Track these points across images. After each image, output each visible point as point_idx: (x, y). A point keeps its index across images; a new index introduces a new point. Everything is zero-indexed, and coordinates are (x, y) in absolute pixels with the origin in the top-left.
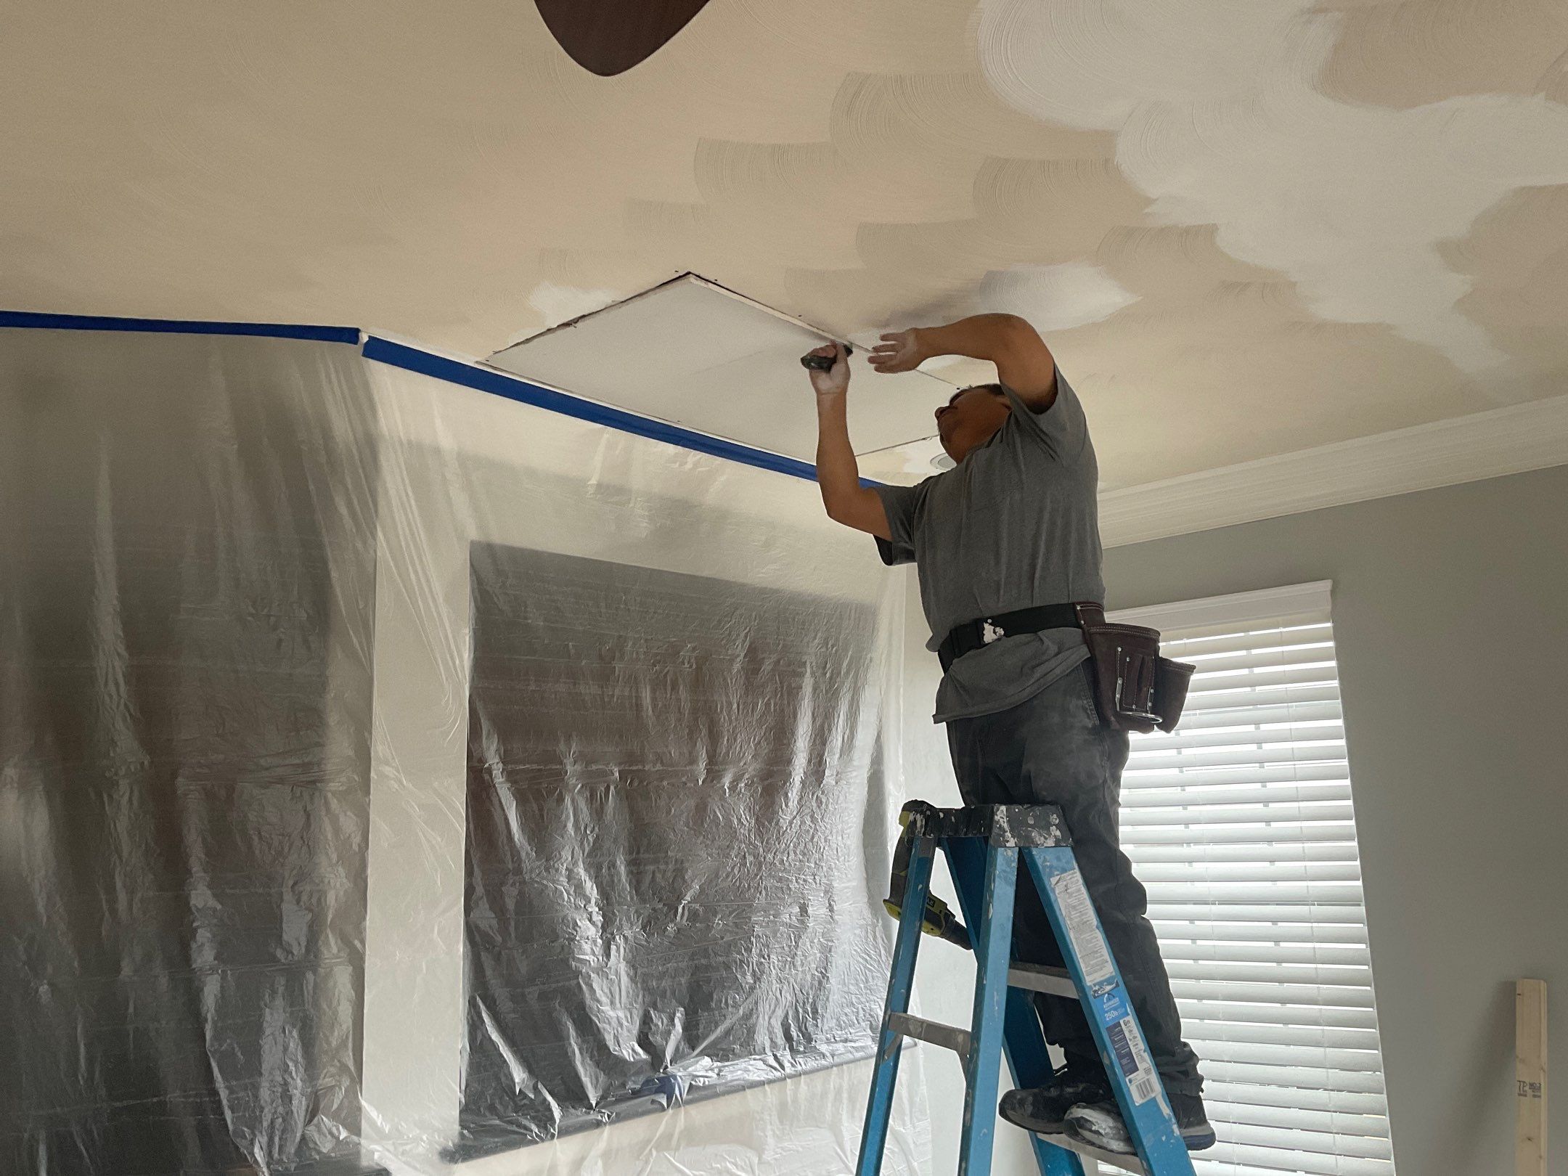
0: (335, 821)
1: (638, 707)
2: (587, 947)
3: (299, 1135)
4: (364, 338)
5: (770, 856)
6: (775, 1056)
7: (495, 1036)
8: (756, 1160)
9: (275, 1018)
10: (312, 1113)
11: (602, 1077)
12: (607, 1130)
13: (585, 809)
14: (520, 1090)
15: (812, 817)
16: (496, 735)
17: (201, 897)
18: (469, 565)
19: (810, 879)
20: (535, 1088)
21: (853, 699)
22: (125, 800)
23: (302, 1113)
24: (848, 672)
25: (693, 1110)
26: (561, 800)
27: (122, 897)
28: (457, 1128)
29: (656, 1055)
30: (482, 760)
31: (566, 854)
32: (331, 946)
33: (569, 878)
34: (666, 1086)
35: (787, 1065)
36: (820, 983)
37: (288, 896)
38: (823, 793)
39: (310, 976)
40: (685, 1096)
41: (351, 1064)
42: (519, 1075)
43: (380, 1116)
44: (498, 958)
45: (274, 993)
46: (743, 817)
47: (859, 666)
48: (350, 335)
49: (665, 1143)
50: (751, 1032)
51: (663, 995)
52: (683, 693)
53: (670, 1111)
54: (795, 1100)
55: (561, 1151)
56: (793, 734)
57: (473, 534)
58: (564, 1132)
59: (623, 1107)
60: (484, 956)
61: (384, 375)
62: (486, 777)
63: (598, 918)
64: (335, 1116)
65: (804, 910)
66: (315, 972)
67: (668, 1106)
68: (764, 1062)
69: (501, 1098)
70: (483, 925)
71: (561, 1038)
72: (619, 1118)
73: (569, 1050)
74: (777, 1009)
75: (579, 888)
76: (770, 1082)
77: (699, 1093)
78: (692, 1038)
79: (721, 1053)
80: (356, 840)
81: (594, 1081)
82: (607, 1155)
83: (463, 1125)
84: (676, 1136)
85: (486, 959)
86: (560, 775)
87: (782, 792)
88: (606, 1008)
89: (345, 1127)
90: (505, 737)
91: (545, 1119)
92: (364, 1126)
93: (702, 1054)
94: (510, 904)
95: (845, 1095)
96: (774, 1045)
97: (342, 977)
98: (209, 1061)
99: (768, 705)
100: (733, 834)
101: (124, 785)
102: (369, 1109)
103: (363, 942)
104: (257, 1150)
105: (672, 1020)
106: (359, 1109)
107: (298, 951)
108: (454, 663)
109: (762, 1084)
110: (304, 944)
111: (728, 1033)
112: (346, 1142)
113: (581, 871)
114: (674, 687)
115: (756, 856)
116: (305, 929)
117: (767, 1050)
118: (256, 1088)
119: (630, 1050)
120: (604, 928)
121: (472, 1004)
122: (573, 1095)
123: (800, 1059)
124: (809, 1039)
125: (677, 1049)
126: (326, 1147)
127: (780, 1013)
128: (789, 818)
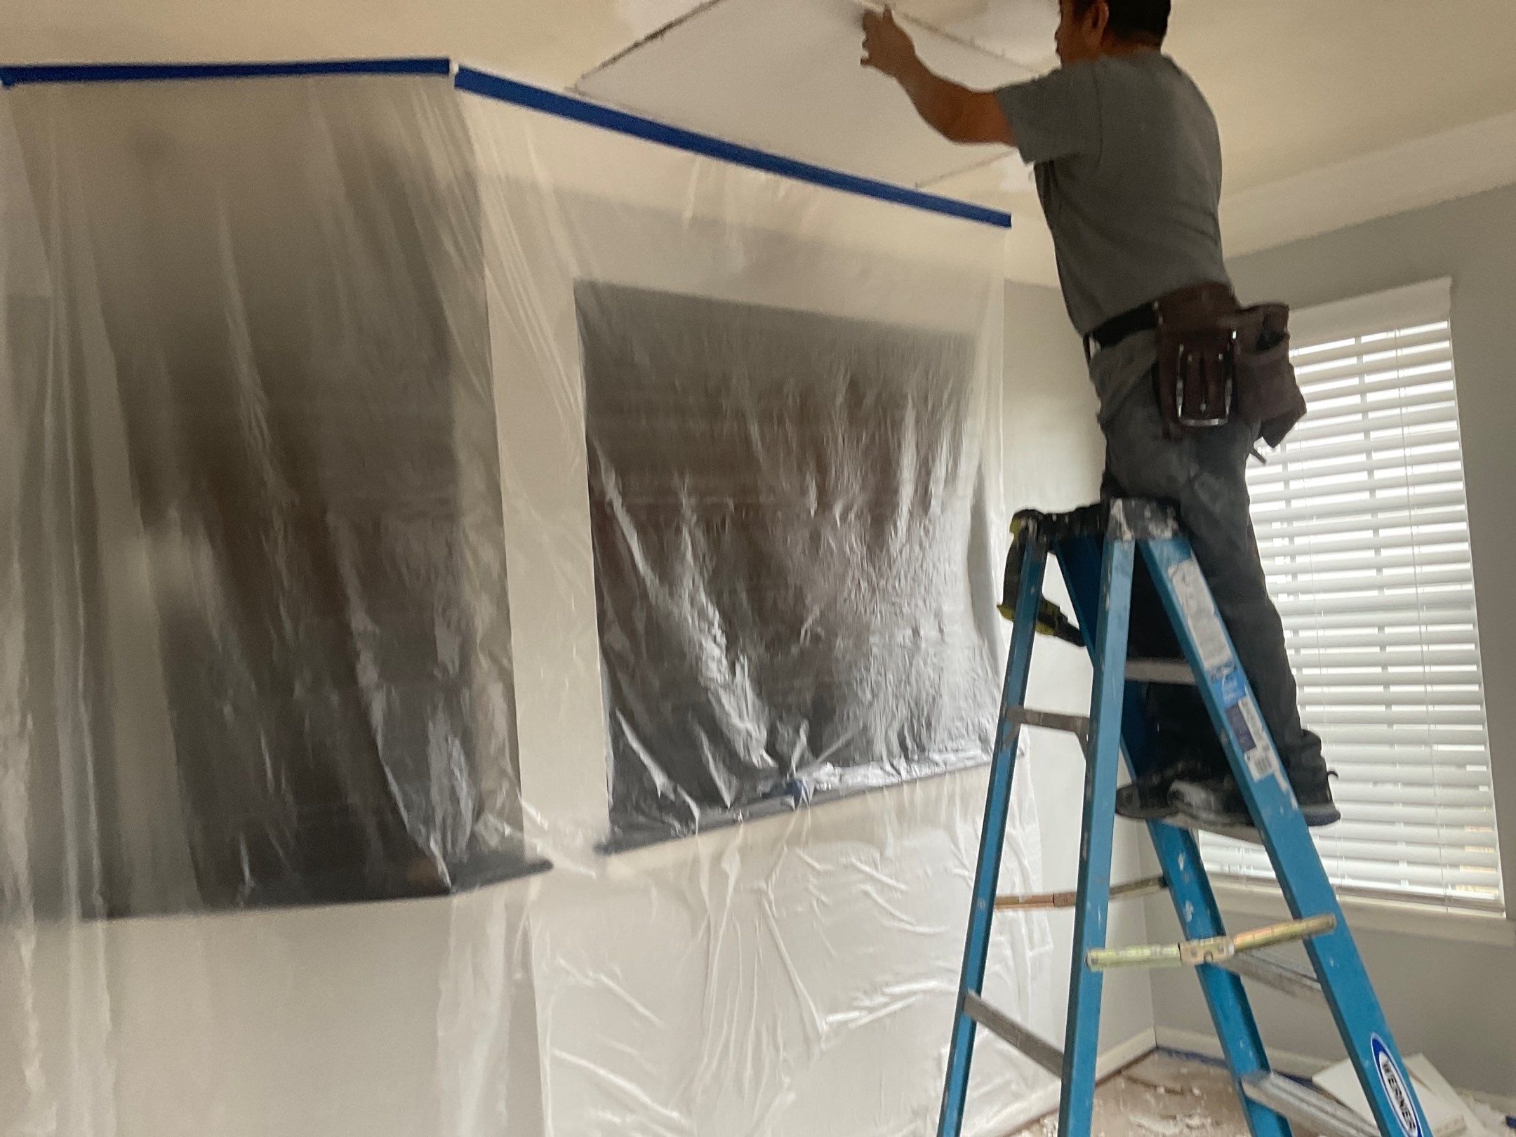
0: (475, 554)
1: (747, 440)
2: (713, 666)
3: (468, 832)
4: (455, 68)
5: (882, 583)
6: (892, 765)
7: (635, 745)
8: (878, 856)
9: (438, 729)
10: (478, 813)
11: (735, 782)
12: (742, 829)
13: (702, 540)
14: (661, 792)
15: (921, 545)
16: (614, 471)
17: (360, 621)
18: (574, 302)
19: (920, 603)
20: (675, 791)
21: (955, 428)
22: (280, 537)
23: (470, 814)
24: (950, 401)
25: (819, 811)
26: (678, 531)
27: (288, 625)
28: (607, 824)
29: (783, 763)
30: (603, 493)
31: (687, 582)
32: (483, 664)
33: (692, 603)
34: (793, 789)
35: (904, 773)
36: (934, 699)
37: (439, 621)
38: (930, 521)
39: (466, 692)
40: (811, 797)
41: (509, 769)
42: (660, 780)
43: (539, 814)
44: (632, 677)
45: (435, 708)
46: (854, 545)
47: (959, 396)
48: (440, 66)
49: (795, 840)
50: (870, 743)
51: (789, 709)
52: (789, 427)
53: (798, 812)
54: (912, 803)
55: (702, 845)
56: (898, 464)
57: (575, 272)
58: (704, 829)
59: (757, 807)
60: (620, 675)
61: (477, 107)
62: (608, 510)
63: (722, 640)
64: (500, 815)
65: (916, 632)
66: (470, 688)
67: (796, 806)
68: (882, 769)
69: (645, 800)
70: (617, 647)
71: (696, 748)
72: (751, 817)
73: (704, 759)
74: (894, 722)
75: (702, 614)
76: (888, 787)
77: (824, 796)
78: (816, 747)
79: (843, 760)
80: (496, 568)
81: (727, 784)
82: (744, 851)
83: (613, 821)
84: (804, 834)
85: (621, 676)
86: (677, 508)
87: (891, 522)
88: (735, 720)
89: (509, 824)
90: (622, 474)
91: (685, 817)
92: (526, 823)
93: (825, 761)
94: (640, 627)
95: (958, 802)
96: (890, 754)
97: (495, 692)
98: (383, 769)
99: (873, 438)
100: (847, 562)
101: (278, 524)
102: (529, 808)
103: (510, 660)
104: (432, 845)
105: (797, 732)
106: (520, 809)
107: (453, 669)
108: (569, 401)
109: (879, 789)
110: (457, 665)
111: (848, 744)
112: (511, 838)
113: (703, 598)
114: (781, 421)
115: (870, 582)
116: (457, 649)
117: (885, 757)
118: (427, 792)
119: (759, 757)
120: (728, 649)
121: (613, 716)
122: (710, 797)
123: (915, 767)
124: (922, 748)
125: (802, 757)
126: (493, 841)
127: (896, 726)
128: (898, 546)
